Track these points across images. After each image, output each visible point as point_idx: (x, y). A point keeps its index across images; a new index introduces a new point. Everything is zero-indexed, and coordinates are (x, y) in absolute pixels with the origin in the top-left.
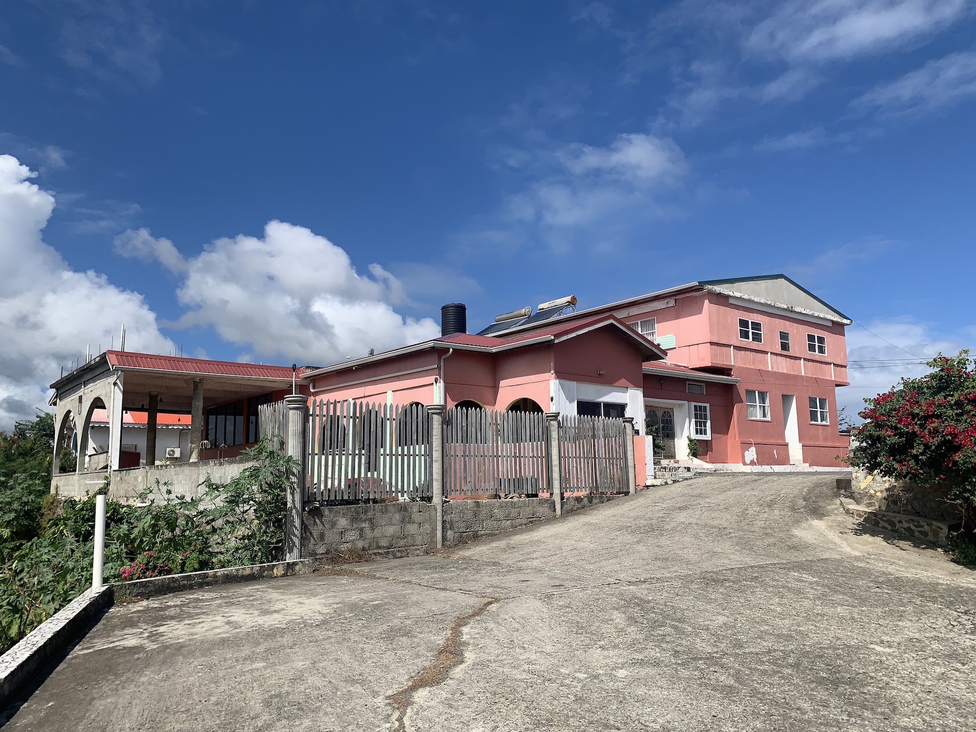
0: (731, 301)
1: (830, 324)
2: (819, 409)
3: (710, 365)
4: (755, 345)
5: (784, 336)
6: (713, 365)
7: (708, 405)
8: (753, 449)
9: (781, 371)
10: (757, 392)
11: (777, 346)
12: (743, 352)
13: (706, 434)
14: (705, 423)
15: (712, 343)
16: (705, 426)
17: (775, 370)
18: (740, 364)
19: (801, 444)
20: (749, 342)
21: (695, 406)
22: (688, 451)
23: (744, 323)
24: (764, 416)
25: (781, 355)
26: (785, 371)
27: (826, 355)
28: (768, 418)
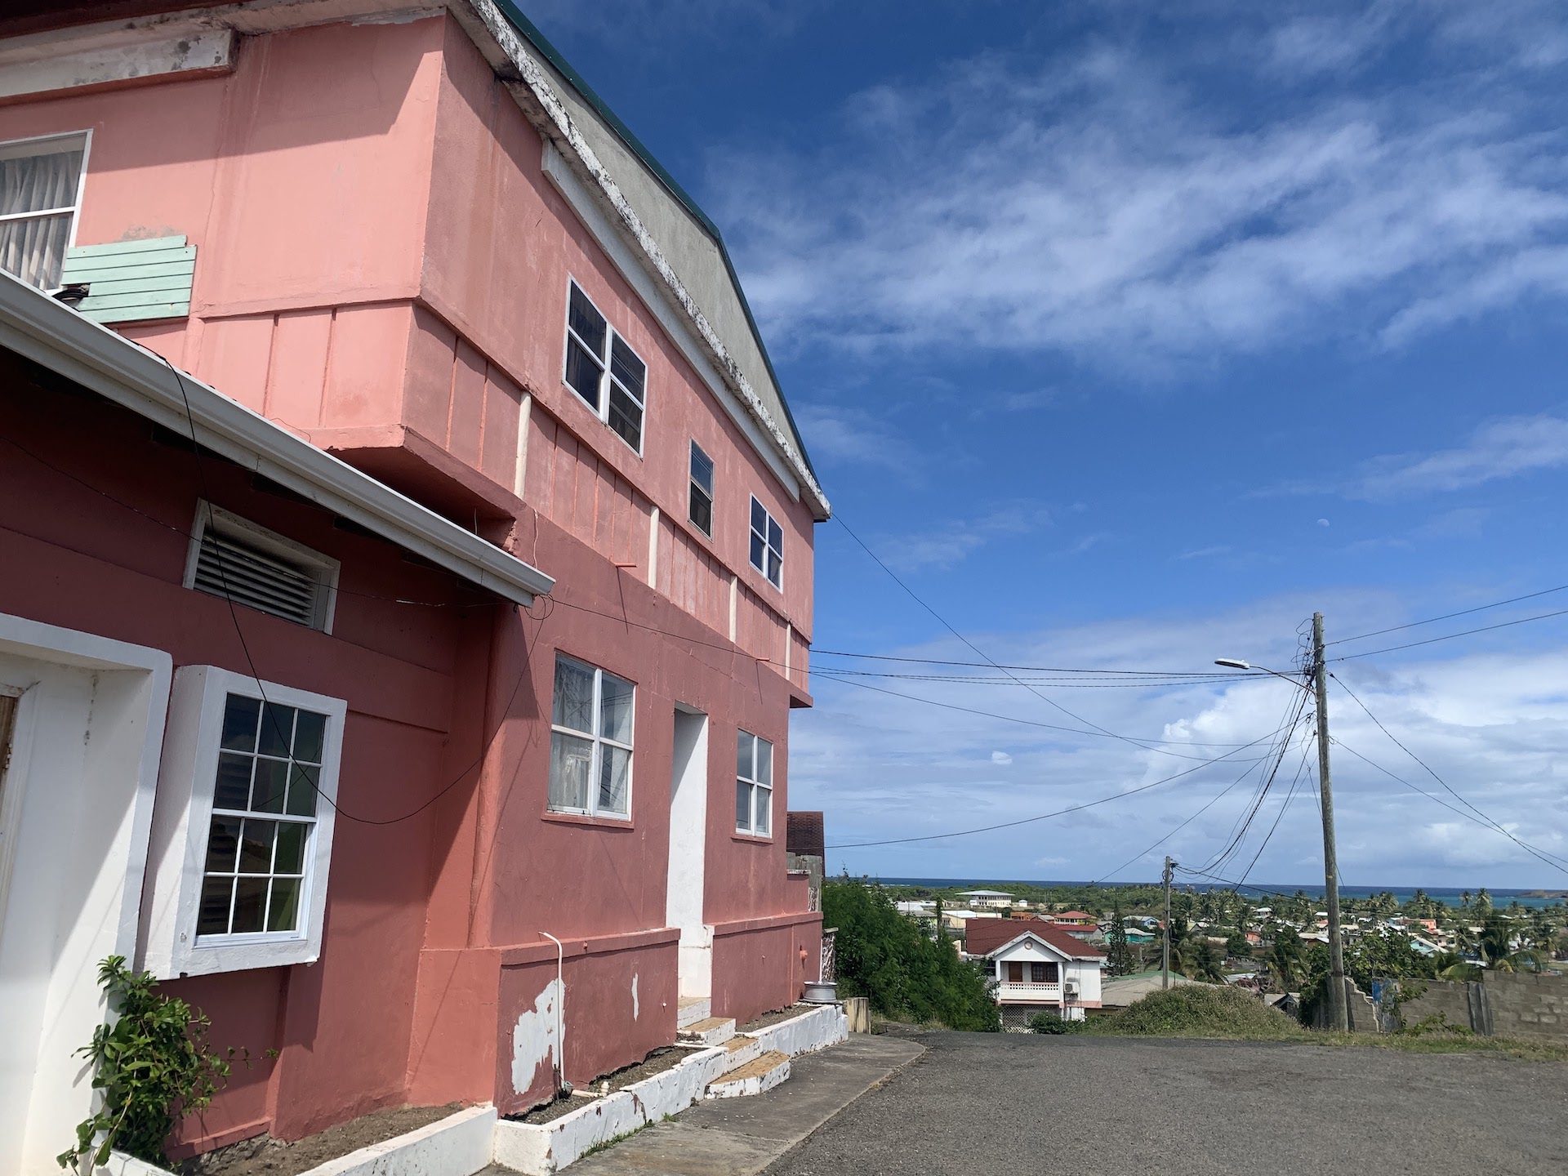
0: (551, 164)
1: (795, 494)
2: (754, 780)
3: (396, 440)
4: (612, 446)
5: (701, 466)
6: (418, 449)
7: (335, 710)
8: (554, 994)
9: (680, 604)
10: (598, 674)
11: (681, 495)
12: (566, 459)
13: (284, 918)
14: (294, 839)
15: (426, 313)
16: (292, 859)
17: (666, 593)
18: (546, 507)
19: (711, 930)
20: (596, 421)
21: (235, 702)
22: (85, 1102)
23: (586, 322)
24: (605, 800)
25: (688, 539)
26: (691, 609)
27: (781, 591)
28: (623, 812)
